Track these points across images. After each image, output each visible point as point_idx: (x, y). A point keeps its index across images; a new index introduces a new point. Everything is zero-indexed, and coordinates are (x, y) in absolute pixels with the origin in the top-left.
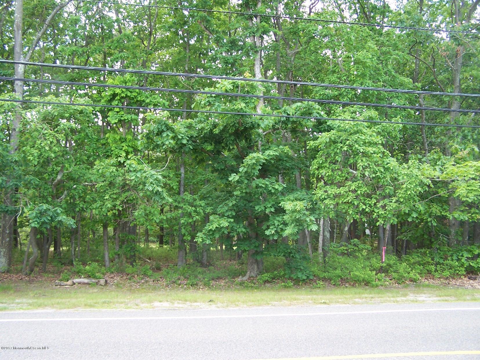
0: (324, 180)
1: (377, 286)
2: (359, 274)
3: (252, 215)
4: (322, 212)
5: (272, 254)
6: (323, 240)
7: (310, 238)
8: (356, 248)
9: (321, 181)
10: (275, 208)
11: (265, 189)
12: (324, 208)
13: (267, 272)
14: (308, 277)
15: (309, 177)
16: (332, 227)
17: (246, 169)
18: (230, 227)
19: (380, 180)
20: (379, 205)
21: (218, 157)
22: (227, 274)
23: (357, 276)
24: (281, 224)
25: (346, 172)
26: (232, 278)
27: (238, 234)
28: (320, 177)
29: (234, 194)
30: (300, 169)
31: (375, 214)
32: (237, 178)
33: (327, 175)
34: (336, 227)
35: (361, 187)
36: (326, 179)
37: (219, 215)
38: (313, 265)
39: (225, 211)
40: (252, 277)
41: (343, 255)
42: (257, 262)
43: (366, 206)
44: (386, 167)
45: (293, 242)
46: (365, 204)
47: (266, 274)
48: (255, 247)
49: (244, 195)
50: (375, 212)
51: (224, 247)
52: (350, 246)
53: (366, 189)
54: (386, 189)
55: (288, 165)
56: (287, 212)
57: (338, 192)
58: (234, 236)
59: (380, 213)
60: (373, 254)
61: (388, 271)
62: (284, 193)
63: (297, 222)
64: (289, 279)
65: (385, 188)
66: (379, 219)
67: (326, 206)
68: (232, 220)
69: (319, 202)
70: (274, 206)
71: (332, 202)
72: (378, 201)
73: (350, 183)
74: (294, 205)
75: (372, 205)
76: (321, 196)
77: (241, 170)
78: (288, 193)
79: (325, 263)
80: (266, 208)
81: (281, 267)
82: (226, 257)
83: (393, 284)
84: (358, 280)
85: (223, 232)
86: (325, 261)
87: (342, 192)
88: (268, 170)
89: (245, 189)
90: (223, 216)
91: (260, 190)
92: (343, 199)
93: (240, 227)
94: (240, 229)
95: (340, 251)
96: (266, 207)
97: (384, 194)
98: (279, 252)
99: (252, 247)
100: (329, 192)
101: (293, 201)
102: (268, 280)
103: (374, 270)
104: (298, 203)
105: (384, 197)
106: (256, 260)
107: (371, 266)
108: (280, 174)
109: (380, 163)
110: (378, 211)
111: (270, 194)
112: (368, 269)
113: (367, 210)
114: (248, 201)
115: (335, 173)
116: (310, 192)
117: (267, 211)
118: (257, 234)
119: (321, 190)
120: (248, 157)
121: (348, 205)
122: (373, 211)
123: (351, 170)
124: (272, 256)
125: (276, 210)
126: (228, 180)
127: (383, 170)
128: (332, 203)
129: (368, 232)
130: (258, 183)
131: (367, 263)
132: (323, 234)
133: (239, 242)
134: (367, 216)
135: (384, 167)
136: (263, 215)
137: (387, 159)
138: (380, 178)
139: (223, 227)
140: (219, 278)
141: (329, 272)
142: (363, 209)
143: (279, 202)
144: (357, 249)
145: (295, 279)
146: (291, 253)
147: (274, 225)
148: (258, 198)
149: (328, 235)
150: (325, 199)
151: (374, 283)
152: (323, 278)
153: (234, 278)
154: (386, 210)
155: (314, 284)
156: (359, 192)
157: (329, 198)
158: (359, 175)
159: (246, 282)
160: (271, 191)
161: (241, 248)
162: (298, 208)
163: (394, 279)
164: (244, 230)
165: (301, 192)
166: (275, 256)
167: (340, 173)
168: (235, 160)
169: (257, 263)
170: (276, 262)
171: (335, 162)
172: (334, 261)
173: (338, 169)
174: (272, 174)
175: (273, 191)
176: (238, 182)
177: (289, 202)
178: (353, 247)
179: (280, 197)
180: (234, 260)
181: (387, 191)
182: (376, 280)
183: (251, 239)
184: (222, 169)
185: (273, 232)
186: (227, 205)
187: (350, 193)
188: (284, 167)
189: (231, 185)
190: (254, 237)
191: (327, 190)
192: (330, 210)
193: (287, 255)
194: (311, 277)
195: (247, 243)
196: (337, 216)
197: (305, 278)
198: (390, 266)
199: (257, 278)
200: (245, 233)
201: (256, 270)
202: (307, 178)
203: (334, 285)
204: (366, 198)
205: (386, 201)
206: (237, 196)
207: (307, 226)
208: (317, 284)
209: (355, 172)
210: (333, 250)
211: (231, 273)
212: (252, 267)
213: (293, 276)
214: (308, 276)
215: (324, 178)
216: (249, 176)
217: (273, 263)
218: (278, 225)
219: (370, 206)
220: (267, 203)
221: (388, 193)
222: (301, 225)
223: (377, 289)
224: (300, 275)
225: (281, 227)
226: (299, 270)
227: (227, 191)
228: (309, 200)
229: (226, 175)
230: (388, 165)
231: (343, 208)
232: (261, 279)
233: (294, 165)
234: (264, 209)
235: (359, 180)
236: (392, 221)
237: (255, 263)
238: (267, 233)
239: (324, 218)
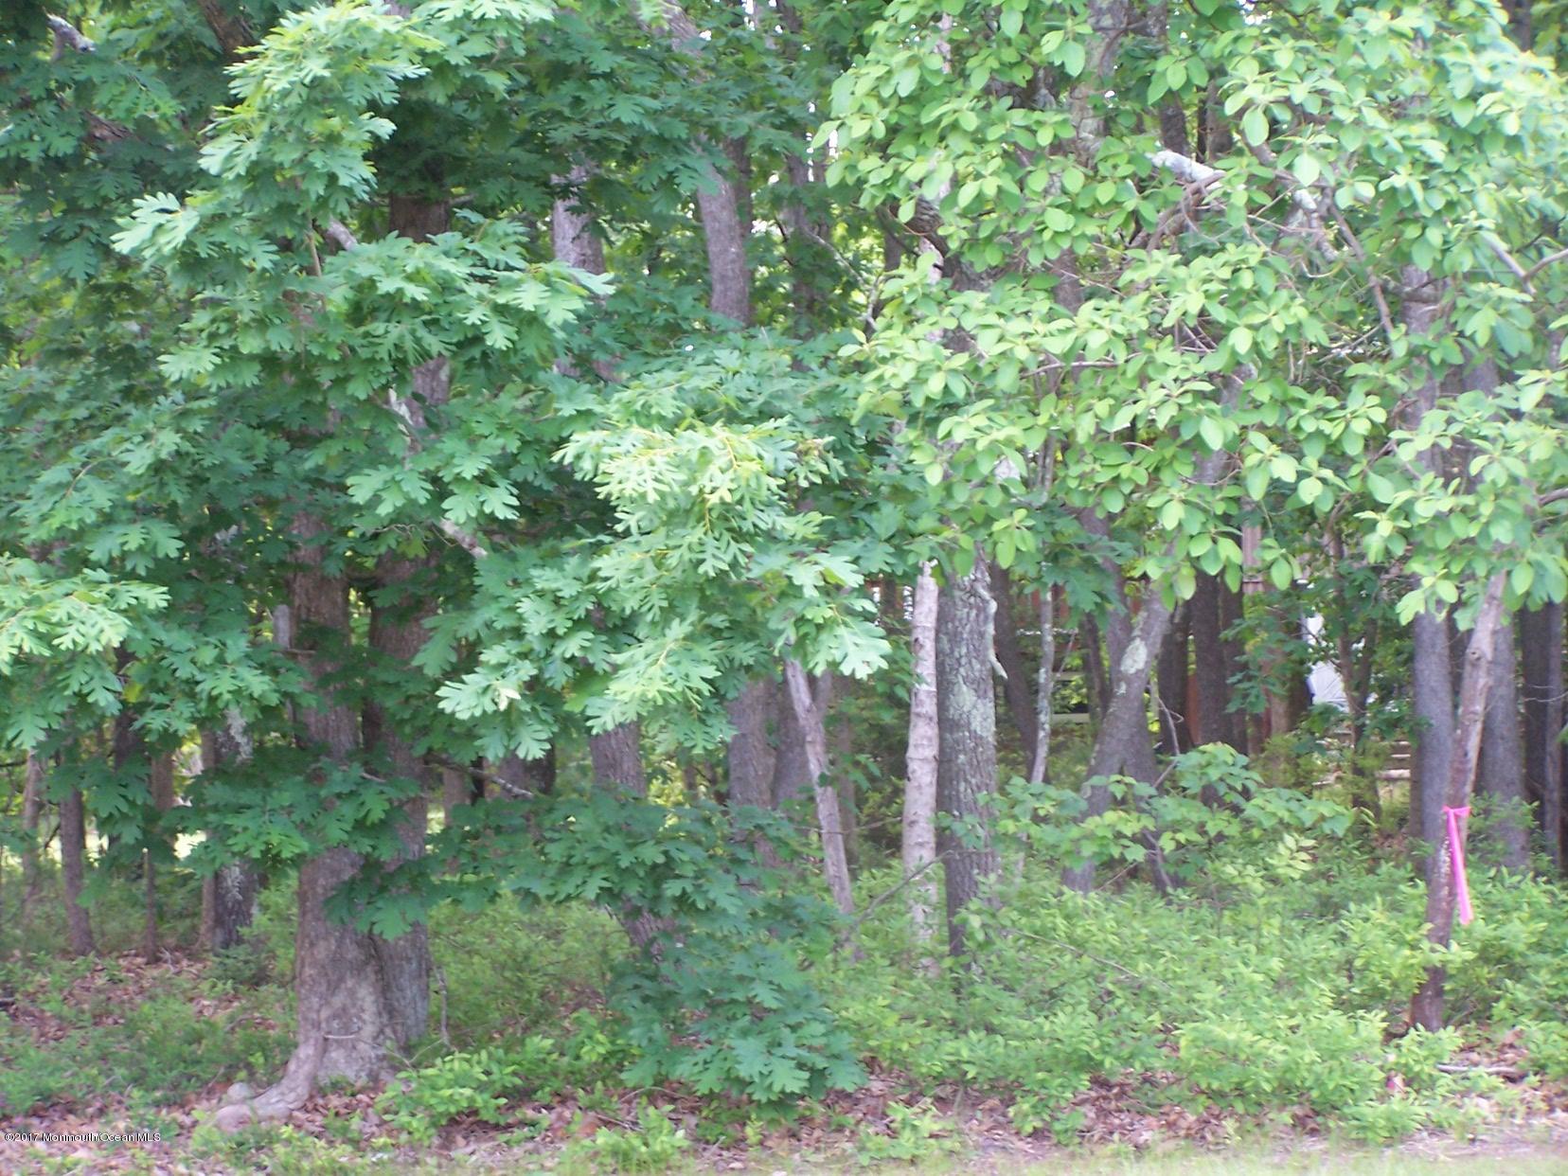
0: (941, 245)
1: (1397, 1135)
2: (1248, 1037)
3: (325, 552)
4: (927, 522)
5: (505, 887)
6: (944, 762)
7: (828, 746)
8: (1218, 823)
9: (914, 255)
10: (522, 488)
11: (432, 324)
12: (947, 486)
13: (463, 1041)
14: (817, 1075)
15: (825, 228)
16: (1016, 652)
17: (252, 149)
18: (142, 648)
19: (1412, 232)
20: (1412, 445)
21: (22, 54)
22: (120, 1072)
23: (1230, 1054)
24: (578, 624)
25: (1125, 169)
26: (169, 1104)
27: (211, 720)
28: (906, 214)
29: (162, 378)
30: (739, 147)
31: (1385, 527)
32: (184, 223)
33: (966, 195)
34: (1049, 648)
35: (1257, 293)
36: (954, 230)
37: (42, 553)
38: (857, 976)
39: (91, 518)
40: (337, 1087)
41: (1119, 888)
42: (375, 954)
43: (1300, 457)
44: (1463, 117)
45: (691, 786)
46: (1289, 443)
47: (457, 1063)
48: (360, 826)
49: (249, 377)
50: (1379, 507)
51: (95, 843)
52: (1171, 808)
53: (1298, 312)
54: (1471, 310)
55: (626, 111)
56: (629, 519)
57: (1058, 346)
58: (171, 740)
59: (1424, 510)
60: (1371, 871)
61: (1488, 1002)
62: (599, 356)
63: (708, 606)
64: (653, 1099)
65: (1462, 302)
66: (1415, 566)
67: (961, 464)
68: (155, 597)
69: (905, 435)
70: (517, 473)
71: (1014, 431)
72: (1404, 416)
73: (1159, 262)
74: (680, 462)
75: (1354, 448)
76: (919, 380)
77: (212, 158)
78: (634, 360)
79: (957, 950)
80: (441, 491)
81: (584, 997)
82: (114, 926)
83: (1531, 1112)
84: (1240, 1092)
85: (81, 696)
86: (956, 936)
87: (1097, 341)
88: (458, 163)
89: (262, 324)
90: (76, 563)
91: (390, 332)
92: (1102, 408)
93: (221, 660)
94: (226, 675)
95: (1088, 849)
96: (447, 476)
97: (1448, 352)
98: (567, 867)
99: (336, 832)
100: (987, 345)
101: (672, 425)
102: (475, 1112)
103: (1375, 997)
104: (718, 436)
105: (1457, 380)
106: (373, 949)
107: (1347, 967)
108: (564, 192)
109: (1408, 86)
110: (1405, 495)
111: (480, 373)
112: (1321, 993)
113: (1309, 492)
114: (289, 436)
115: (1037, 182)
116: (821, 344)
117: (457, 516)
118: (372, 720)
119: (919, 330)
120: (270, 42)
121: (1149, 455)
122: (1366, 501)
123: (1168, 157)
124: (509, 906)
125: (532, 504)
126: (106, 251)
127: (1437, 151)
128: (1009, 442)
129: (1327, 684)
130: (364, 270)
131: (1318, 945)
132: (942, 706)
133: (217, 793)
134: (1317, 547)
135: (1444, 122)
136: (417, 550)
137: (1470, 58)
138: (1407, 215)
139: (76, 656)
140: (50, 1107)
141: (991, 1030)
142: (1275, 484)
143: (549, 434)
144: (1233, 829)
145: (711, 1096)
146: (661, 872)
147: (518, 633)
148: (376, 406)
149: (980, 714)
150: (951, 407)
151: (1371, 1111)
152: (940, 1080)
153: (183, 1104)
154: (1471, 485)
155: (867, 1130)
156: (1240, 340)
157: (982, 395)
158: (1240, 196)
159: (287, 1131)
160: (476, 338)
161: (238, 843)
162: (719, 486)
163: (1541, 1069)
164: (259, 684)
165: (745, 353)
166: (528, 897)
167: (1074, 179)
168: (171, 80)
169: (380, 971)
170: (536, 960)
171: (1032, 84)
172: (1041, 937)
173: (1058, 147)
174: (494, 190)
175: (498, 337)
176: (190, 260)
177: (637, 432)
178: (1195, 812)
179: (560, 389)
180: (187, 949)
181: (1479, 325)
182: (1388, 1082)
183: (324, 761)
184: (58, 164)
185: (508, 692)
186: (105, 468)
187: (1166, 353)
188: (595, 134)
189: (137, 299)
190: (345, 740)
191: (969, 323)
192: (995, 499)
193: (633, 890)
194: (846, 1079)
195: (285, 798)
196: (1055, 555)
197: (791, 1081)
198: (1500, 959)
199: (382, 1099)
200: (268, 711)
201: (369, 1030)
202: (799, 234)
203: (1037, 1134)
204: (1298, 392)
205: (1472, 409)
206: (193, 393)
207: (802, 640)
208: (893, 1134)
209: (1201, 172)
210: (1028, 846)
211: (151, 1064)
212: (338, 1001)
213: (692, 1071)
214: (821, 1063)
215: (936, 221)
216: (285, 210)
217: (520, 963)
218: (551, 635)
219: (1336, 458)
220: (450, 444)
221: (1482, 339)
222: (746, 629)
223: (1400, 1160)
224: (749, 1057)
225: (572, 647)
226: (745, 1021)
227: (103, 355)
228: (811, 415)
229: (95, 211)
230: (1485, 101)
231: (1103, 477)
232: (415, 1105)
233: (678, 113)
234: (423, 498)
235: (1239, 238)
236: (1522, 582)
237: (358, 969)
238: (460, 700)
239: (940, 572)
